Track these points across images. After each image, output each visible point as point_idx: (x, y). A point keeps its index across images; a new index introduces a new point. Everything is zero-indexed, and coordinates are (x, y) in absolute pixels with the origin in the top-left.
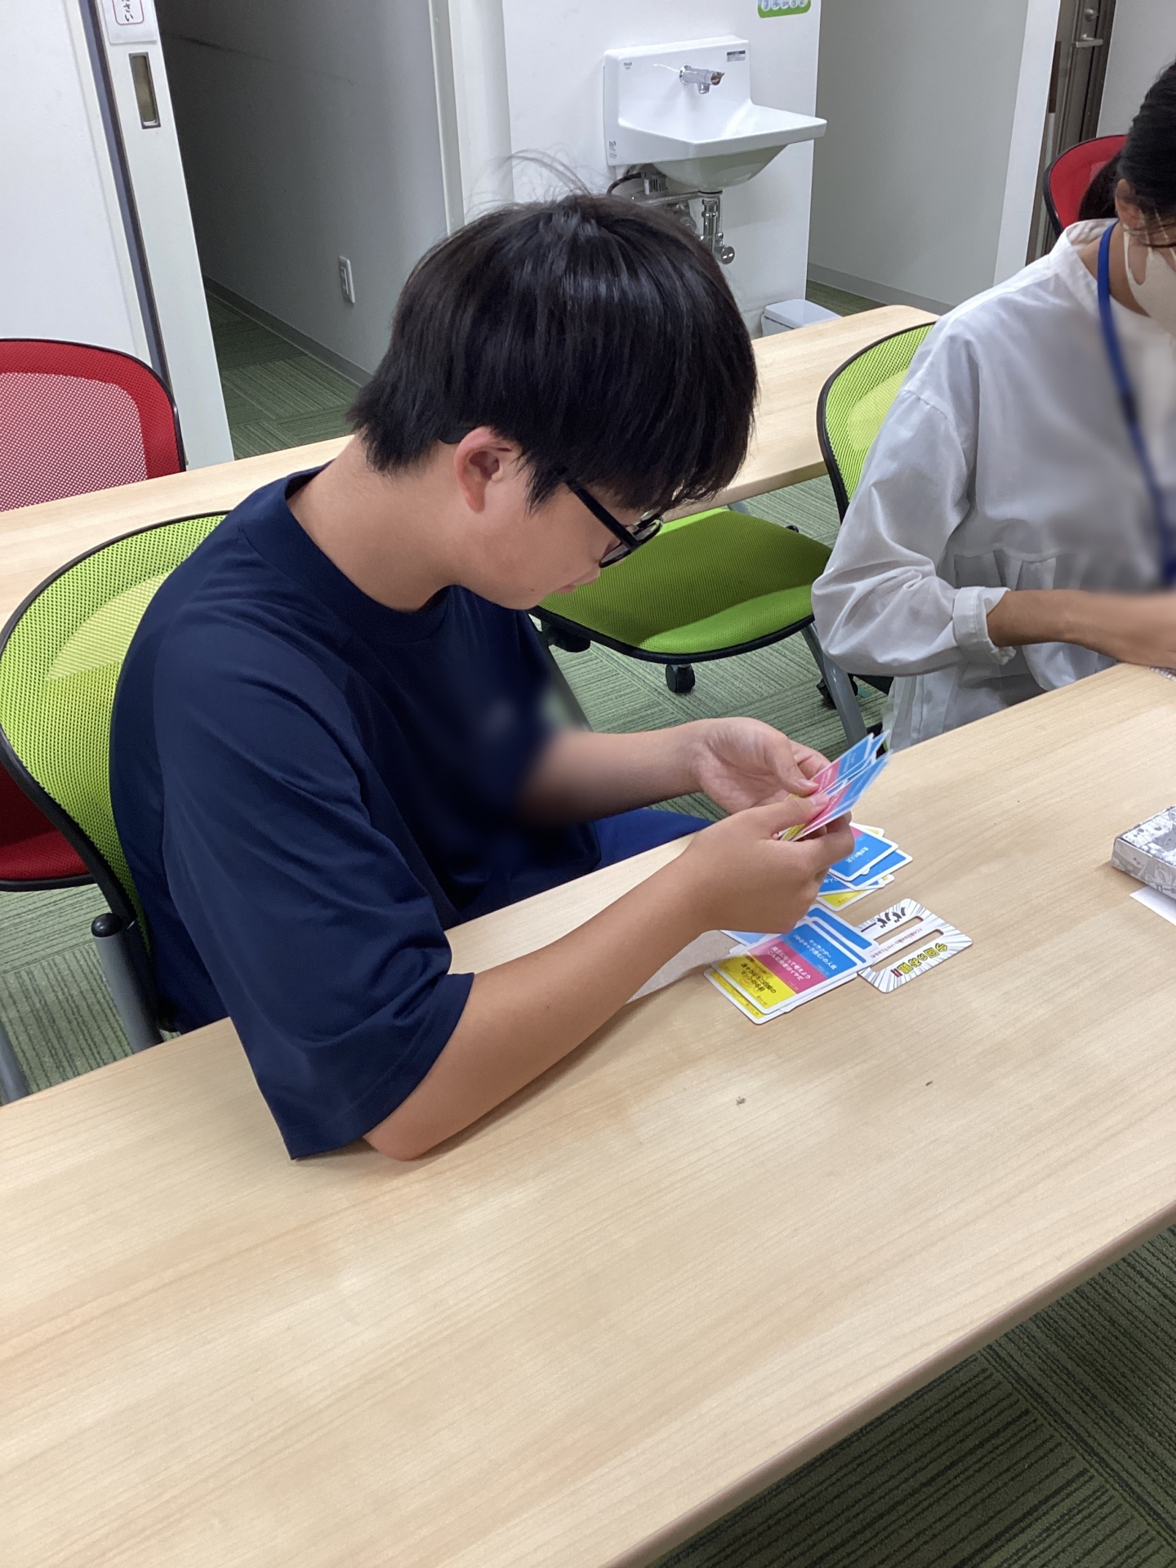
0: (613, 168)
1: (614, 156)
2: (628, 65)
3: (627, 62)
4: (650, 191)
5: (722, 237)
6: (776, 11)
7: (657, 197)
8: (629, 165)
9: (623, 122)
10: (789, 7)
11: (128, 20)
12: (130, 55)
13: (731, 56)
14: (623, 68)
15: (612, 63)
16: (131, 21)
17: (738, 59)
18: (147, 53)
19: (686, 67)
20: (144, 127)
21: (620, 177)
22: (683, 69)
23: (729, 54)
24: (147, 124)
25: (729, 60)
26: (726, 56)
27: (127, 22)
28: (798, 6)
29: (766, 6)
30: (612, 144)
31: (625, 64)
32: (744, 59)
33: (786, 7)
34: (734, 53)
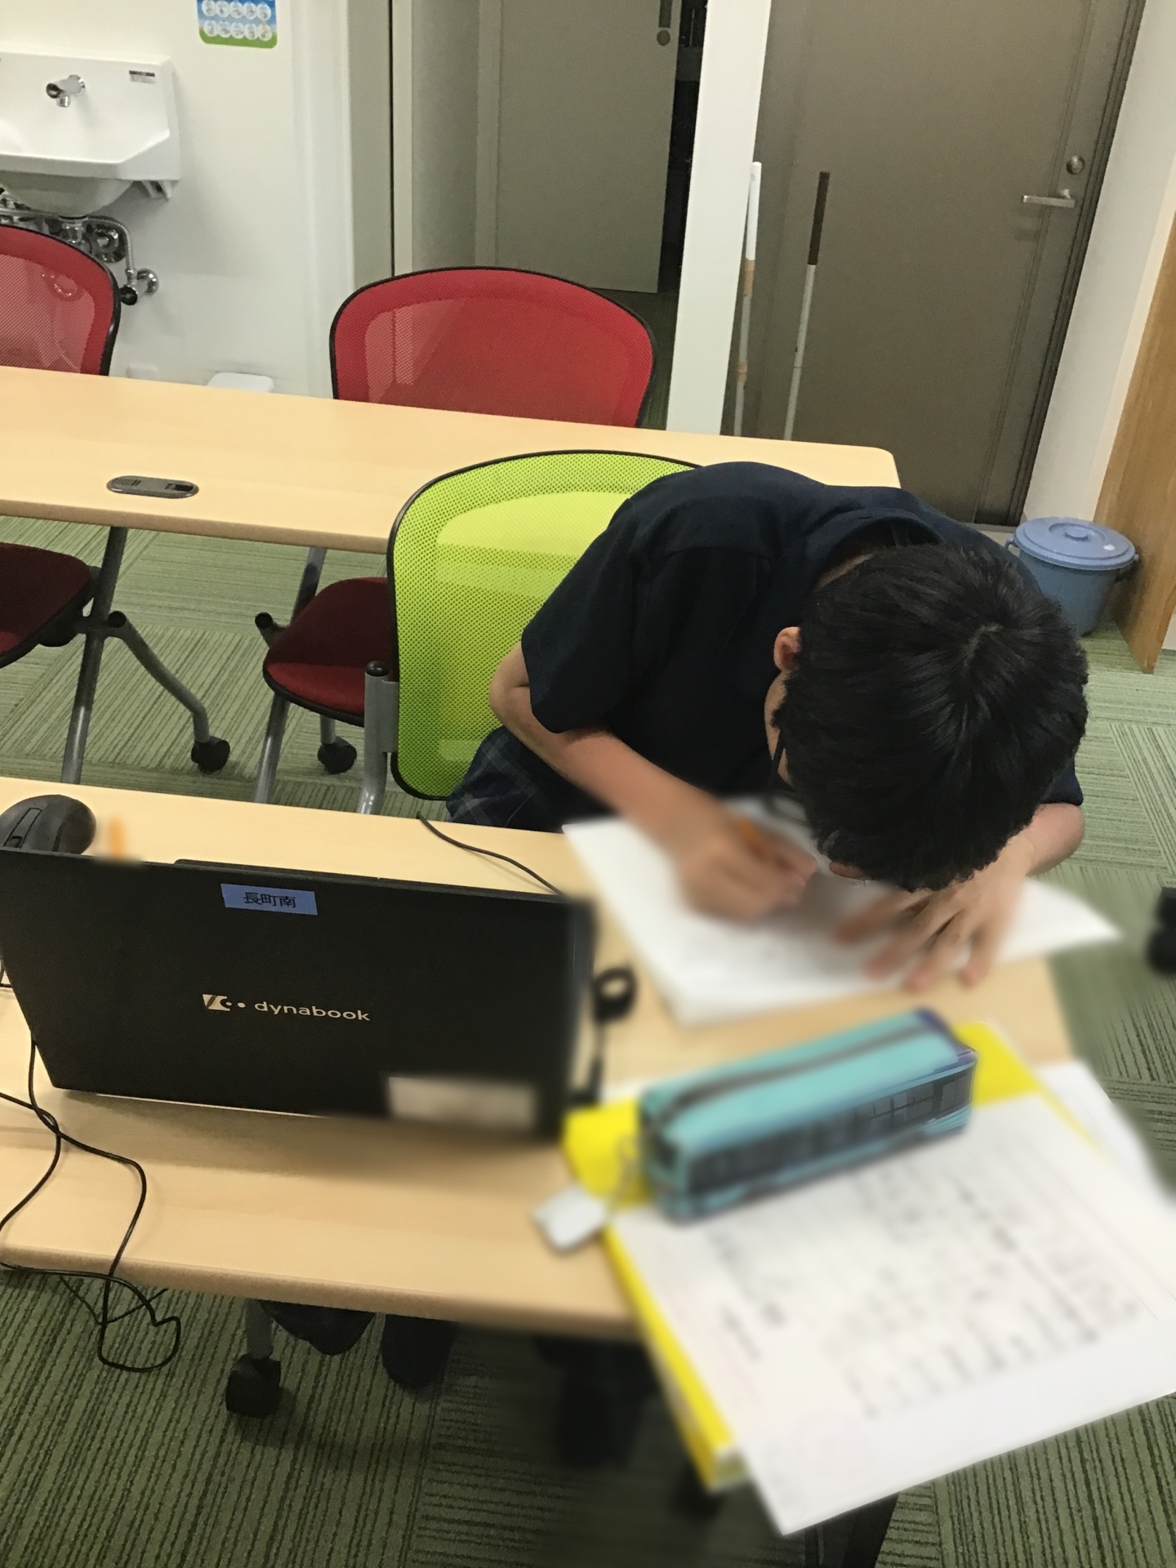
6: (225, 39)
10: (245, 38)
13: (135, 76)
17: (144, 81)
23: (132, 73)
25: (133, 80)
26: (129, 76)
28: (258, 38)
29: (211, 31)
32: (152, 82)
33: (240, 37)
34: (140, 73)
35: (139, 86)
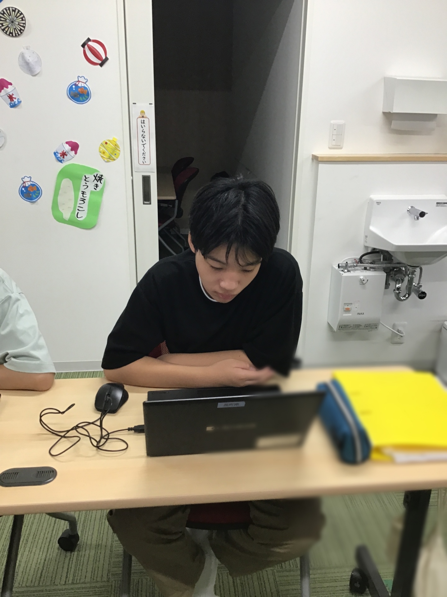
0: (366, 247)
1: (366, 242)
2: (378, 203)
3: (378, 202)
4: (383, 260)
5: (421, 286)
7: (386, 264)
8: (373, 248)
9: (372, 228)
11: (144, 163)
12: (143, 176)
13: (439, 204)
14: (376, 204)
15: (371, 201)
16: (144, 164)
17: (442, 206)
18: (150, 176)
19: (412, 207)
20: (144, 204)
21: (369, 251)
22: (410, 208)
23: (437, 203)
24: (145, 202)
25: (437, 206)
26: (435, 205)
27: (143, 164)
30: (366, 237)
31: (377, 203)
34: (441, 203)
35: (440, 208)
